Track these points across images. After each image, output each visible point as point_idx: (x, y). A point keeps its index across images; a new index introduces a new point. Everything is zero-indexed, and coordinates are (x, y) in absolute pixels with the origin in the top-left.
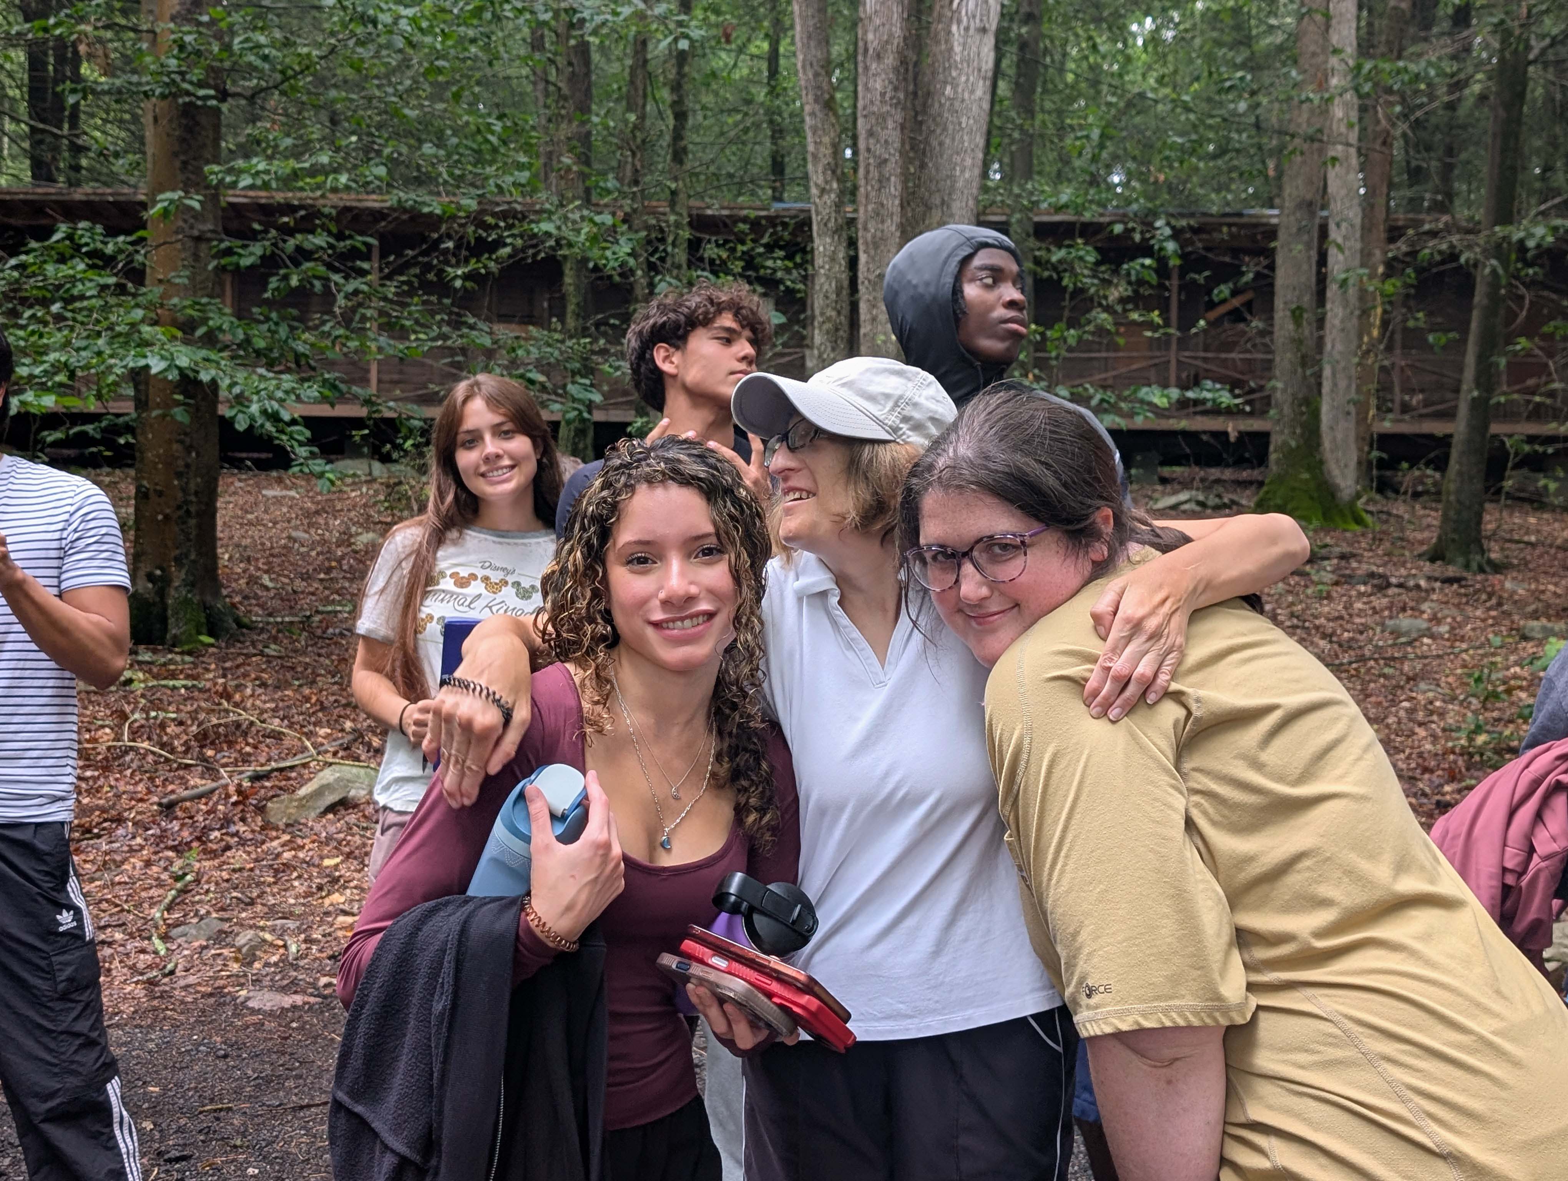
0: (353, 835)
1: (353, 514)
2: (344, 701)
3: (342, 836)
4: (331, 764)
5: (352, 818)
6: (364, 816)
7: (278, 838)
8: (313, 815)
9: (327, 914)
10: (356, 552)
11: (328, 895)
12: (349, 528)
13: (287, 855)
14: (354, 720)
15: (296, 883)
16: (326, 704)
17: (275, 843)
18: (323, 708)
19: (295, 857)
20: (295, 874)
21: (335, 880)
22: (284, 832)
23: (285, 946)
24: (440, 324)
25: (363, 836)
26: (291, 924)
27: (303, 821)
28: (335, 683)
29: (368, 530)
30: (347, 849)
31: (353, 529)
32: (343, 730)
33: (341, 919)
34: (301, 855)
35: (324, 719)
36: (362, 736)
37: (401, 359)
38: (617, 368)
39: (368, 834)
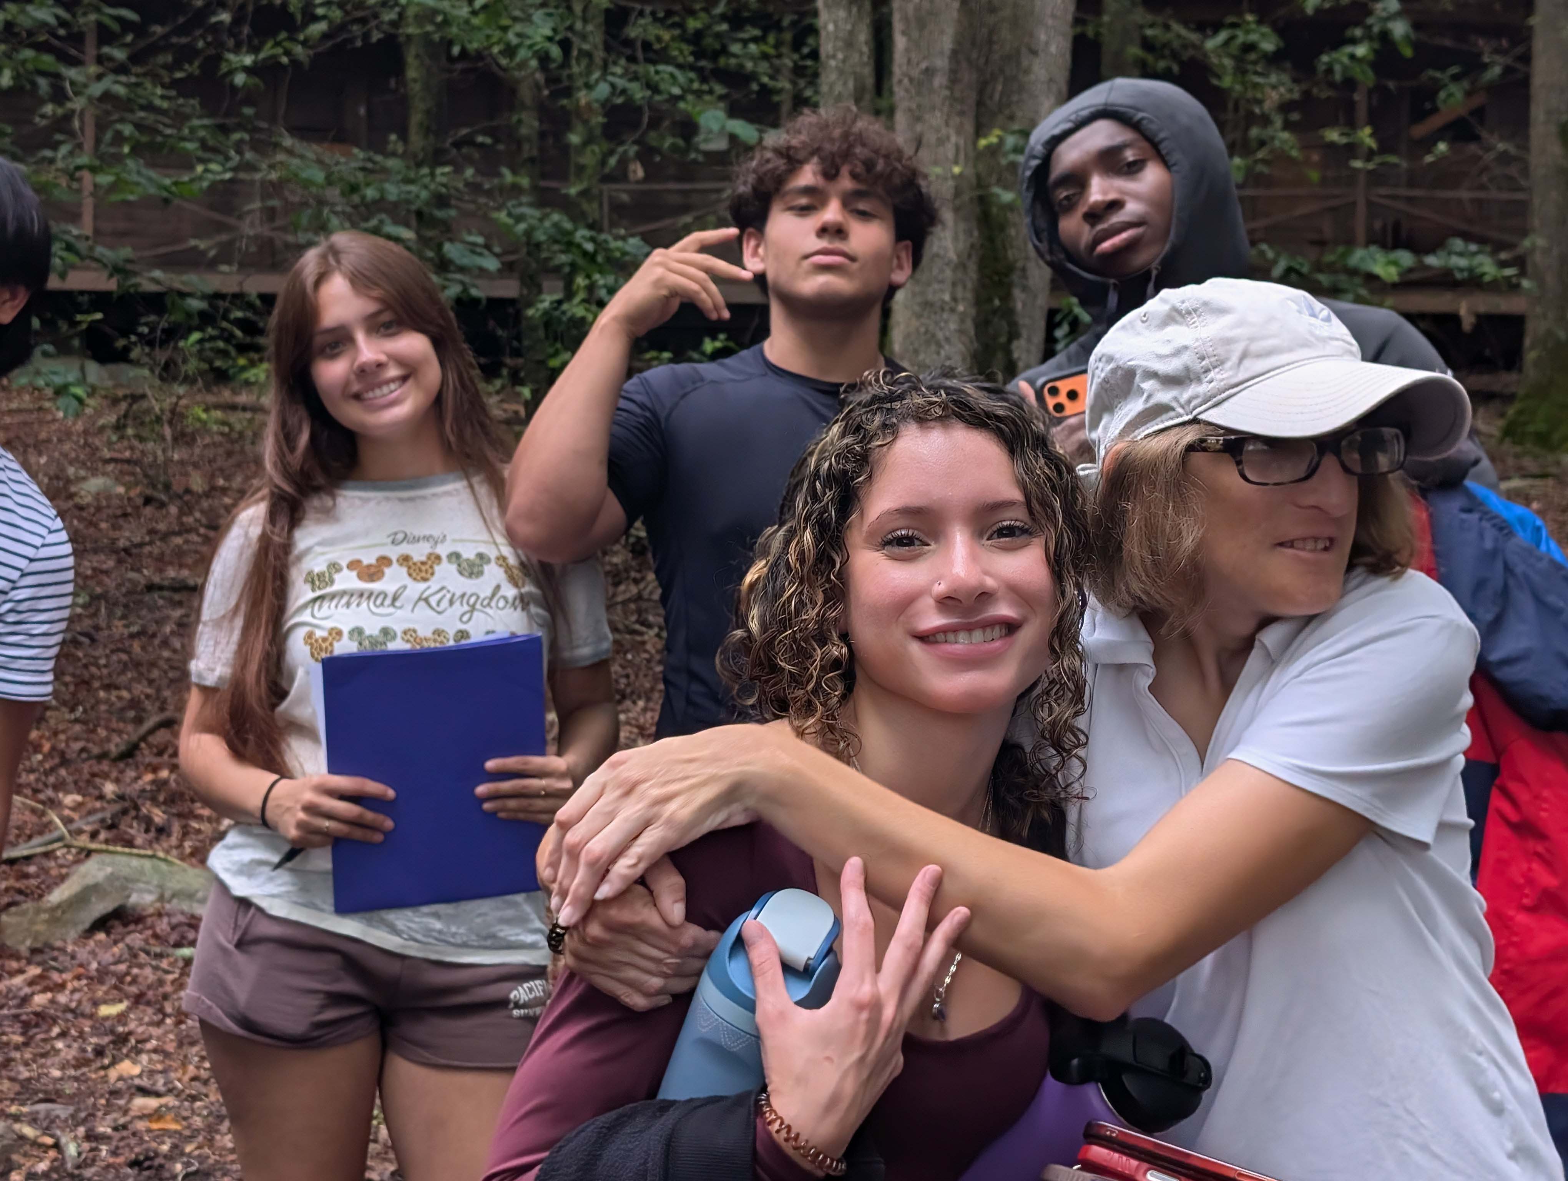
0: (141, 966)
1: (67, 447)
2: (96, 750)
3: (122, 967)
4: (89, 853)
5: (136, 939)
6: (156, 936)
7: (21, 971)
8: (73, 934)
9: (115, 1093)
10: (81, 508)
11: (113, 1063)
12: (63, 470)
13: (40, 1000)
14: (117, 781)
15: (60, 1045)
16: (71, 755)
17: (18, 980)
18: (65, 762)
19: (53, 1001)
20: (56, 1030)
21: (122, 1040)
22: (29, 962)
23: (57, 1146)
24: (239, 148)
25: (156, 968)
26: (61, 1111)
27: (59, 944)
28: (76, 721)
29: (94, 472)
30: (134, 990)
31: (71, 471)
32: (101, 797)
33: (140, 1102)
34: (62, 998)
35: (69, 779)
36: (137, 808)
37: (166, 201)
38: (519, 219)
39: (164, 964)
